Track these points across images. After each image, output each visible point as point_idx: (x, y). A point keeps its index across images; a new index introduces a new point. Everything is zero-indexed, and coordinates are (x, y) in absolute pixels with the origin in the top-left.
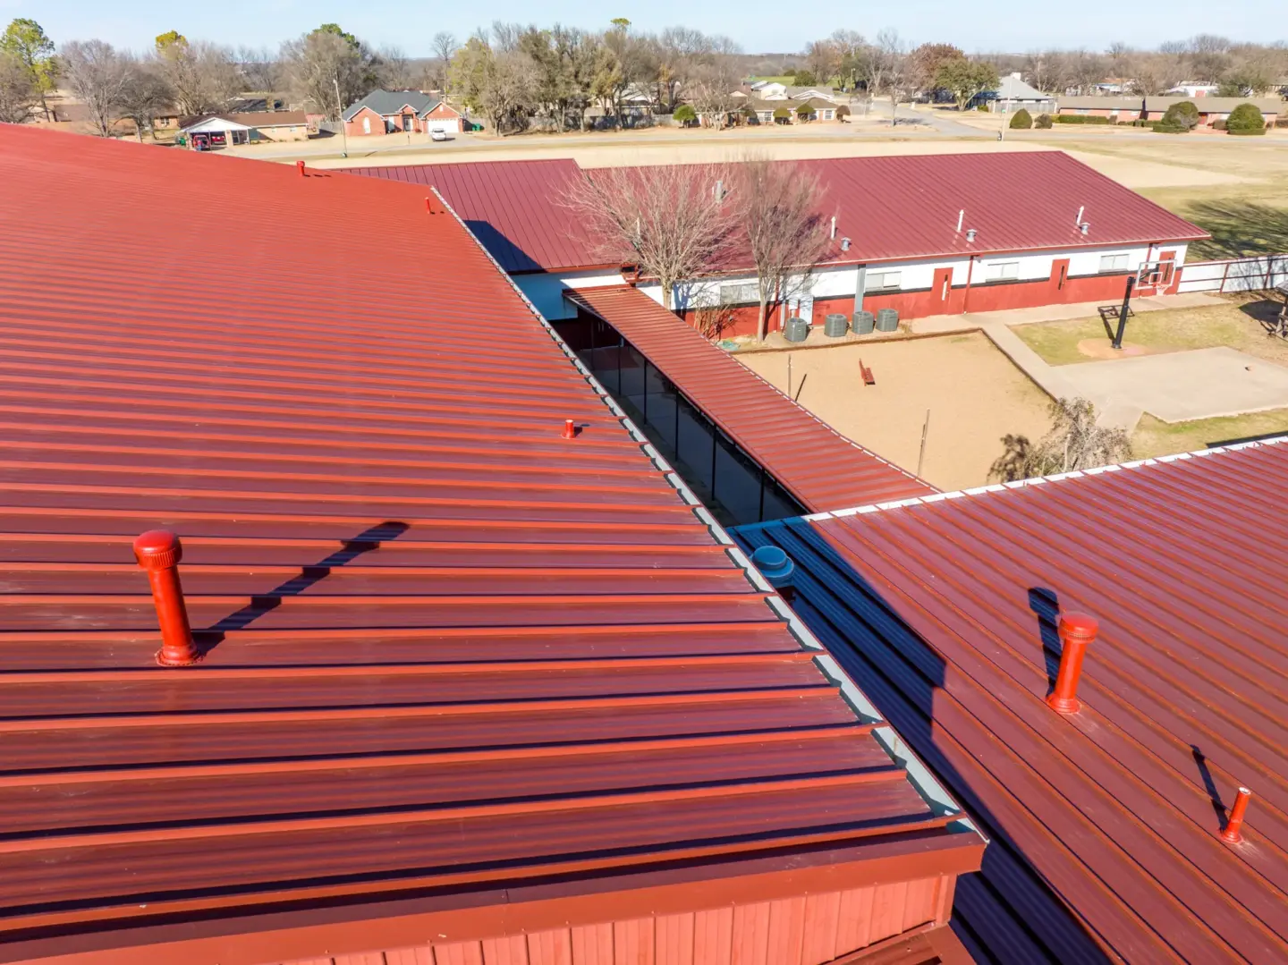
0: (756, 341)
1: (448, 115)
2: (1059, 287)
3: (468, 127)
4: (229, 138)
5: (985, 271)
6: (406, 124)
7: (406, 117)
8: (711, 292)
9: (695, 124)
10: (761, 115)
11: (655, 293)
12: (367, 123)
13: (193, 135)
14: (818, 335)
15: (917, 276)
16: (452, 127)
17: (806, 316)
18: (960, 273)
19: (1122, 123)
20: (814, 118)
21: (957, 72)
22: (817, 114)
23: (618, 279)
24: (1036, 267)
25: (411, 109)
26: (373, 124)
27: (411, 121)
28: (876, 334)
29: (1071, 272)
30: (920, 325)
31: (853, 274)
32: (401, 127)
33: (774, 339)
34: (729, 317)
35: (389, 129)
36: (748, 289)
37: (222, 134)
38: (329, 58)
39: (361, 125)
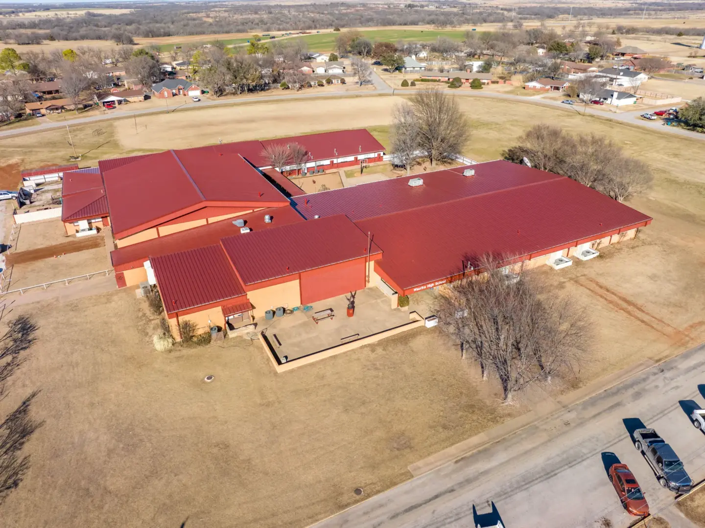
0: (297, 176)
1: (195, 89)
2: (356, 162)
3: (203, 92)
4: (116, 102)
5: (340, 160)
6: (179, 92)
7: (179, 89)
8: (288, 168)
9: (288, 88)
10: (312, 83)
11: (277, 169)
12: (166, 93)
13: (104, 102)
14: (308, 174)
15: (327, 162)
16: (197, 93)
17: (306, 171)
18: (335, 161)
19: (442, 82)
20: (332, 83)
21: (389, 58)
22: (333, 81)
23: (271, 167)
24: (351, 158)
25: (181, 87)
26: (168, 93)
27: (181, 91)
28: (319, 173)
29: (358, 159)
30: (327, 172)
31: (314, 163)
32: (178, 93)
33: (300, 176)
34: (291, 172)
35: (174, 95)
36: (294, 167)
37: (114, 101)
38: (147, 66)
39: (163, 94)
